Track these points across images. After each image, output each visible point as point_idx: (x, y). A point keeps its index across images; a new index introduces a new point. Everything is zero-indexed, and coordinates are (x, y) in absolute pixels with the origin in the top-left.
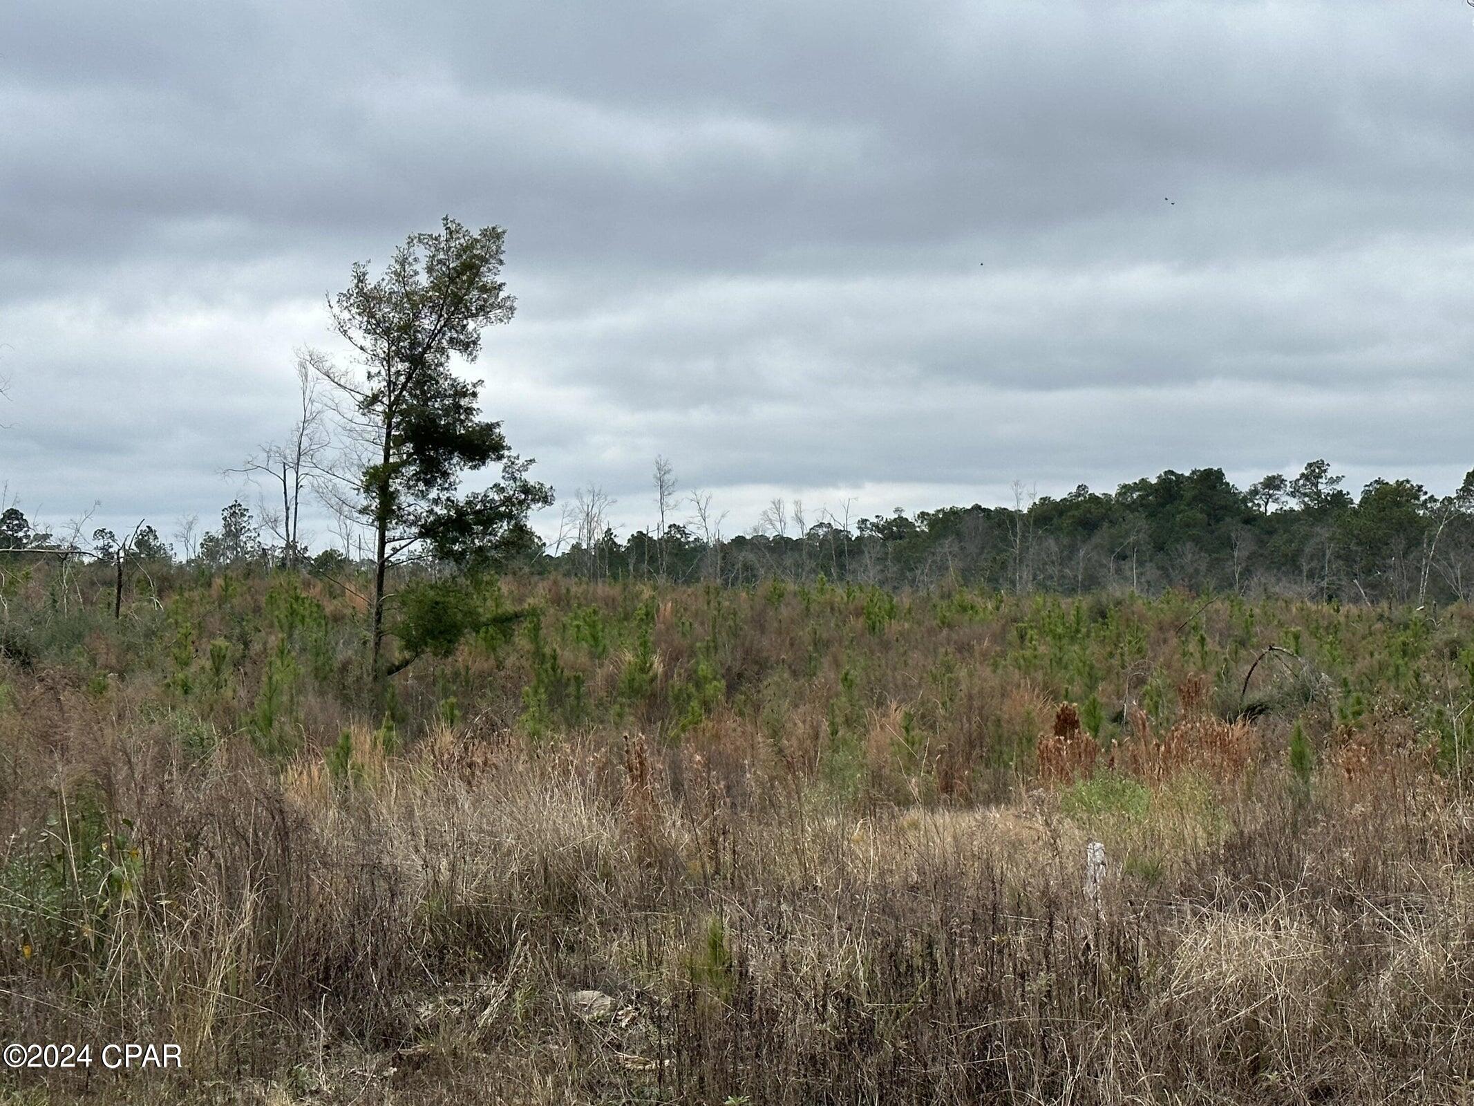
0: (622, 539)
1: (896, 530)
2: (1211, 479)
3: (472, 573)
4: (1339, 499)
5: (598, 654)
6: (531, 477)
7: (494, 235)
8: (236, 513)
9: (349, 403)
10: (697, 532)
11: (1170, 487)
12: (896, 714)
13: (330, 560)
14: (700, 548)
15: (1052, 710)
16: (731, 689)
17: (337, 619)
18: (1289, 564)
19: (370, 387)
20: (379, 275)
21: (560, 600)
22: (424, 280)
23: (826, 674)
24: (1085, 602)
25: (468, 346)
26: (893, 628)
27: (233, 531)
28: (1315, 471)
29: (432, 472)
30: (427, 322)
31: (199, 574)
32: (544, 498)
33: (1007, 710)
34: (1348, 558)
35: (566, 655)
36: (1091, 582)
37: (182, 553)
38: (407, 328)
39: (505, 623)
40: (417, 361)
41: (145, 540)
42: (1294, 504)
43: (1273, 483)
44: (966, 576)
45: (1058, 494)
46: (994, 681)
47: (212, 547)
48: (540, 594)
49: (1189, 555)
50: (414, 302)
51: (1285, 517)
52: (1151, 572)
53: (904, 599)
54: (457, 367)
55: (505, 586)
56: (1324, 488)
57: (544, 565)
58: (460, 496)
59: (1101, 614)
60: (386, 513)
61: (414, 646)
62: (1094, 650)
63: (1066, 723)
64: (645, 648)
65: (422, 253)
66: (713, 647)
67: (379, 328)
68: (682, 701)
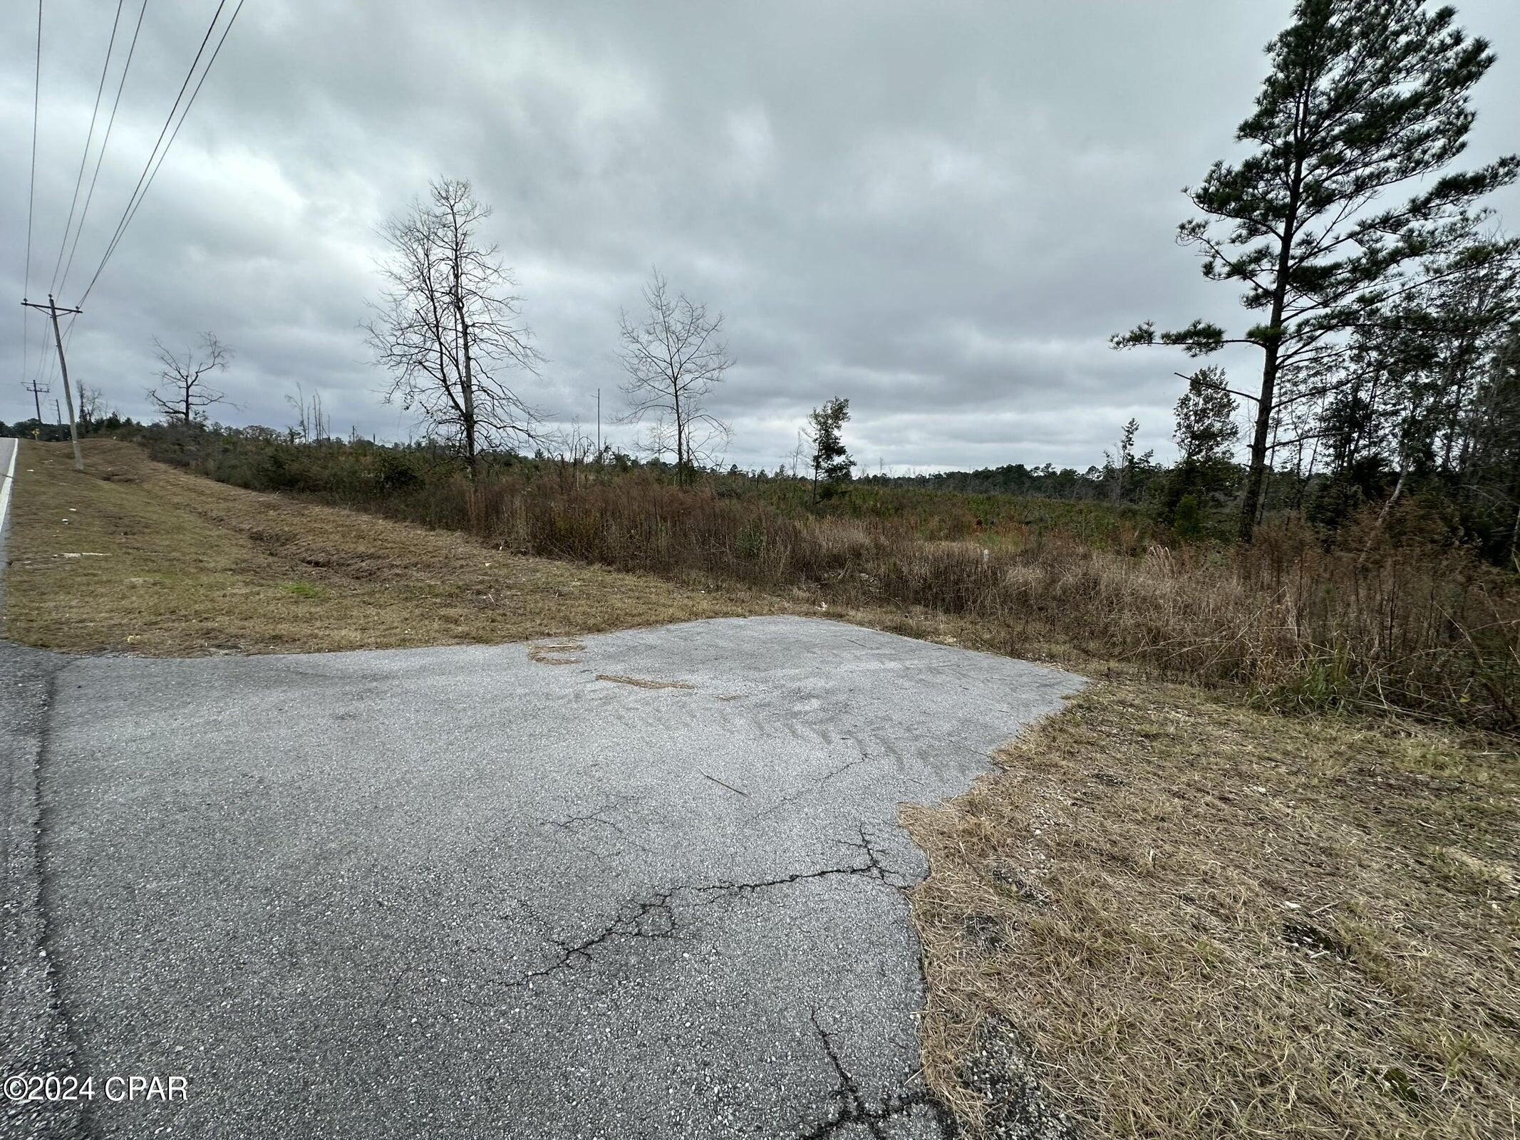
0: (871, 477)
1: (938, 477)
2: (1021, 467)
3: (837, 481)
4: (1054, 473)
5: (865, 502)
6: (852, 459)
7: (847, 401)
8: (782, 467)
9: (811, 440)
10: (889, 475)
11: (1010, 468)
12: (937, 518)
13: (803, 479)
14: (889, 479)
15: (975, 520)
16: (896, 512)
17: (805, 491)
18: (1039, 489)
19: (815, 437)
20: (819, 411)
21: (856, 489)
22: (830, 411)
23: (919, 509)
24: (985, 496)
25: (839, 427)
26: (936, 499)
27: (782, 471)
28: (1048, 466)
29: (829, 457)
30: (830, 421)
31: (774, 480)
32: (855, 464)
33: (964, 519)
34: (1055, 488)
35: (857, 502)
36: (986, 491)
37: (771, 475)
38: (825, 423)
39: (844, 493)
40: (827, 431)
41: (762, 472)
42: (1042, 474)
43: (1037, 468)
44: (955, 488)
45: (980, 469)
46: (961, 512)
47: (777, 474)
48: (851, 488)
49: (1013, 485)
50: (827, 416)
51: (1039, 477)
52: (1003, 489)
53: (939, 493)
54: (836, 432)
55: (843, 486)
56: (1050, 470)
57: (852, 482)
58: (835, 463)
59: (989, 498)
60: (818, 467)
61: (822, 498)
62: (987, 507)
63: (979, 523)
64: (876, 501)
65: (830, 405)
66: (892, 502)
67: (819, 423)
68: (884, 514)
